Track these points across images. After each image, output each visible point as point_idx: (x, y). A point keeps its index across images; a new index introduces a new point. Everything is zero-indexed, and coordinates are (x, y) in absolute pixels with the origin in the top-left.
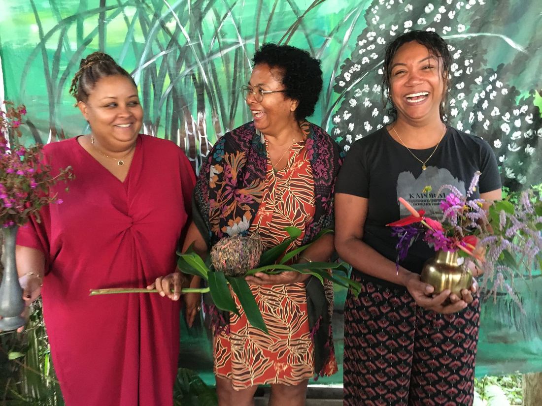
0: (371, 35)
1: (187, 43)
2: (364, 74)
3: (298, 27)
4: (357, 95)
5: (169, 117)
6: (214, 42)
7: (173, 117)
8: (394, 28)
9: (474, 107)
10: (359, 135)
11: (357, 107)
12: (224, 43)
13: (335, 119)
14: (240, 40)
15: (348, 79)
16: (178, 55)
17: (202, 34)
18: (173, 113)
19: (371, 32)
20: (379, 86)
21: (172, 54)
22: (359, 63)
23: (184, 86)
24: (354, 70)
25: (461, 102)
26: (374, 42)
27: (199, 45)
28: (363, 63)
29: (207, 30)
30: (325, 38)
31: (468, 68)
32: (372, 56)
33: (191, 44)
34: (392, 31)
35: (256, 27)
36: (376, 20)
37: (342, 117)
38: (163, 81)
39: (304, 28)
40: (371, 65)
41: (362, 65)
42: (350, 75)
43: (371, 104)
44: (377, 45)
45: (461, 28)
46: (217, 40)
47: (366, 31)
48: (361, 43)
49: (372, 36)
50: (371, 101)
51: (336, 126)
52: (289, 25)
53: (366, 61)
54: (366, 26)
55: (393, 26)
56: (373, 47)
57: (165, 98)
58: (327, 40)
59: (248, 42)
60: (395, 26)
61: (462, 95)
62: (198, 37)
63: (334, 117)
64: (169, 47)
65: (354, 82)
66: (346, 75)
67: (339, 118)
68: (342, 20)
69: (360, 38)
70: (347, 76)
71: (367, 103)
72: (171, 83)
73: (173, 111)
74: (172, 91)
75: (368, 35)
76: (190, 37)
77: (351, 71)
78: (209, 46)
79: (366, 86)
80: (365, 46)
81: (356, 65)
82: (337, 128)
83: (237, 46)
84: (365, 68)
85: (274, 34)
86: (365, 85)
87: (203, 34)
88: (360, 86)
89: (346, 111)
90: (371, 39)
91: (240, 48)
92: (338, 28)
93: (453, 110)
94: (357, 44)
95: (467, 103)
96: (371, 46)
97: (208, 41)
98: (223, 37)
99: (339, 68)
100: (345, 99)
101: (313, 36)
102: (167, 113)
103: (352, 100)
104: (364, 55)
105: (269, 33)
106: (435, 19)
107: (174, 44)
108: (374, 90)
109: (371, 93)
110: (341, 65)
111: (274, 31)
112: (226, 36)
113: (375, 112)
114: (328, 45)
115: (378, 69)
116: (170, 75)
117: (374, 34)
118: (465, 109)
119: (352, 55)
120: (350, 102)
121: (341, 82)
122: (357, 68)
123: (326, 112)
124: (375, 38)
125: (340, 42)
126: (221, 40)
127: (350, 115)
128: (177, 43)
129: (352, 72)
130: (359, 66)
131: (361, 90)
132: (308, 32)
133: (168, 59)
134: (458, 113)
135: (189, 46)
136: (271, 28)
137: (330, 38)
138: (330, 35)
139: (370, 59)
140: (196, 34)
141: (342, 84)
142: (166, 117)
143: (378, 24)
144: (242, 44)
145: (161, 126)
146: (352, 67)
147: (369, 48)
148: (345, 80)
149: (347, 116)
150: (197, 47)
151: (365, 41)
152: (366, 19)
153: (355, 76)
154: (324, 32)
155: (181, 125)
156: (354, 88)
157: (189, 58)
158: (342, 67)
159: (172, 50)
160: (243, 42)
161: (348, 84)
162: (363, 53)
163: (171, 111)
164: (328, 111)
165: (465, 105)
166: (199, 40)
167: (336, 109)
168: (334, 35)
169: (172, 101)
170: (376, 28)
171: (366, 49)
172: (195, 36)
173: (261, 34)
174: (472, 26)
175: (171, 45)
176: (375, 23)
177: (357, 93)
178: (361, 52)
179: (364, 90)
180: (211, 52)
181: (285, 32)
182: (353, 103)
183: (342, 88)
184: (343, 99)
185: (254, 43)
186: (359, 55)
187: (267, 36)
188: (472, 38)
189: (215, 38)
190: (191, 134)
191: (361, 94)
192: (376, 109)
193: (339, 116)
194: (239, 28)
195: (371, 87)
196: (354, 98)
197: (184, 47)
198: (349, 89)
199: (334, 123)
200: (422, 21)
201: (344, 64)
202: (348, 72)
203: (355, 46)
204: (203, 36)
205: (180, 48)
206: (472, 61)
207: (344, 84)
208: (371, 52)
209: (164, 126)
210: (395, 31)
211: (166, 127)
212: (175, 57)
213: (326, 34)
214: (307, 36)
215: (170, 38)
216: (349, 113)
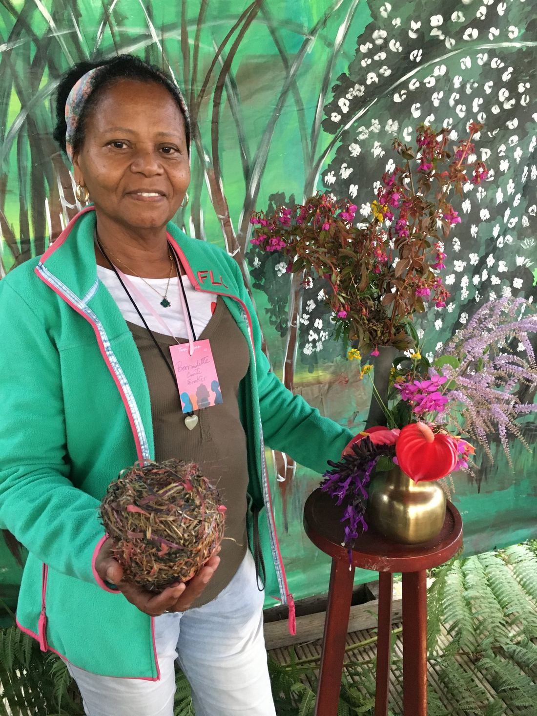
0: (380, 35)
1: (50, 30)
2: (371, 101)
3: (256, 14)
4: (361, 137)
5: (25, 174)
6: (102, 32)
7: (33, 174)
8: (415, 26)
9: (529, 158)
10: (365, 204)
11: (362, 157)
12: (122, 35)
13: (326, 178)
14: (153, 31)
15: (345, 110)
16: (33, 54)
17: (78, 15)
18: (33, 167)
19: (379, 30)
20: (396, 122)
21: (21, 51)
22: (362, 82)
23: (50, 115)
24: (355, 93)
25: (513, 149)
26: (384, 47)
27: (74, 36)
28: (369, 82)
29: (88, 8)
30: (305, 38)
31: (523, 96)
32: (381, 71)
33: (59, 34)
34: (412, 30)
35: (180, 9)
36: (386, 10)
37: (337, 175)
38: (7, 104)
39: (267, 17)
40: (381, 86)
41: (366, 86)
42: (348, 103)
43: (383, 153)
44: (389, 52)
45: (513, 32)
46: (108, 30)
47: (371, 28)
48: (364, 49)
49: (380, 38)
50: (383, 148)
51: (330, 190)
52: (241, 10)
53: (373, 80)
54: (371, 20)
55: (413, 23)
56: (383, 55)
57: (14, 137)
58: (307, 41)
59: (168, 35)
60: (416, 22)
61: (515, 138)
62: (71, 21)
63: (324, 174)
64: (14, 37)
65: (355, 115)
66: (341, 102)
67: (334, 175)
68: (331, 8)
69: (362, 40)
70: (344, 104)
71: (377, 151)
72: (22, 108)
73: (33, 163)
74: (26, 126)
75: (375, 34)
76: (55, 20)
77: (349, 96)
78: (94, 39)
79: (375, 122)
80: (370, 54)
81: (357, 86)
82: (330, 192)
83: (148, 42)
84: (372, 91)
85: (213, 24)
86: (373, 121)
87: (80, 15)
88: (365, 121)
89: (345, 165)
90: (379, 42)
91: (153, 46)
92: (325, 21)
93: (502, 162)
94: (358, 50)
95: (521, 152)
96: (379, 54)
97: (90, 29)
98: (119, 23)
99: (330, 89)
100: (341, 144)
101: (283, 32)
102: (20, 168)
103: (353, 145)
104: (369, 69)
105: (205, 23)
106: (478, 15)
107: (23, 31)
108: (387, 128)
109: (383, 133)
110: (333, 84)
111: (215, 18)
112: (126, 21)
113: (390, 167)
114: (309, 49)
115: (393, 95)
116: (20, 93)
117: (384, 34)
118: (518, 161)
119: (350, 68)
120: (350, 149)
121: (334, 114)
122: (360, 91)
123: (311, 165)
124: (386, 41)
125: (330, 44)
126: (116, 29)
127: (351, 170)
128: (29, 31)
129: (351, 98)
130: (363, 88)
131: (367, 128)
132: (275, 24)
133: (12, 61)
134: (509, 168)
135: (54, 37)
136: (208, 12)
137: (312, 38)
138: (313, 32)
139: (379, 76)
140: (66, 14)
141: (336, 118)
142: (20, 174)
143: (390, 18)
144: (156, 39)
145: (10, 191)
146: (352, 89)
147: (376, 58)
148: (340, 112)
149: (346, 173)
150: (70, 40)
151: (369, 45)
152: (370, 7)
153: (356, 104)
154: (301, 26)
155: (51, 190)
156: (356, 124)
157: (56, 60)
158: (336, 89)
159: (20, 43)
160: (158, 36)
161: (346, 118)
162: (368, 65)
163: (28, 164)
164: (314, 164)
165: (518, 154)
166: (73, 26)
167: (328, 160)
168: (319, 31)
169: (29, 143)
170: (387, 25)
171: (373, 59)
172: (66, 18)
173: (192, 22)
174: (527, 29)
175: (18, 34)
176: (384, 14)
177: (360, 133)
178: (364, 64)
179: (372, 128)
180: (98, 50)
181: (234, 22)
182: (356, 150)
183: (336, 126)
184: (338, 144)
185: (180, 38)
186: (361, 68)
187: (203, 26)
188: (528, 48)
189: (105, 24)
190: (71, 206)
191: (366, 136)
192: (391, 161)
193: (333, 172)
194: (149, 9)
195: (383, 124)
196: (356, 142)
197: (44, 38)
198: (347, 127)
199: (325, 184)
200: (459, 17)
201: (338, 83)
202: (346, 98)
203: (354, 53)
204: (80, 19)
205: (36, 40)
206: (528, 85)
207: (339, 117)
208: (381, 63)
209: (18, 192)
210: (417, 31)
211: (21, 194)
212: (26, 58)
213: (306, 30)
214: (273, 32)
215: (14, 20)
216: (348, 167)
